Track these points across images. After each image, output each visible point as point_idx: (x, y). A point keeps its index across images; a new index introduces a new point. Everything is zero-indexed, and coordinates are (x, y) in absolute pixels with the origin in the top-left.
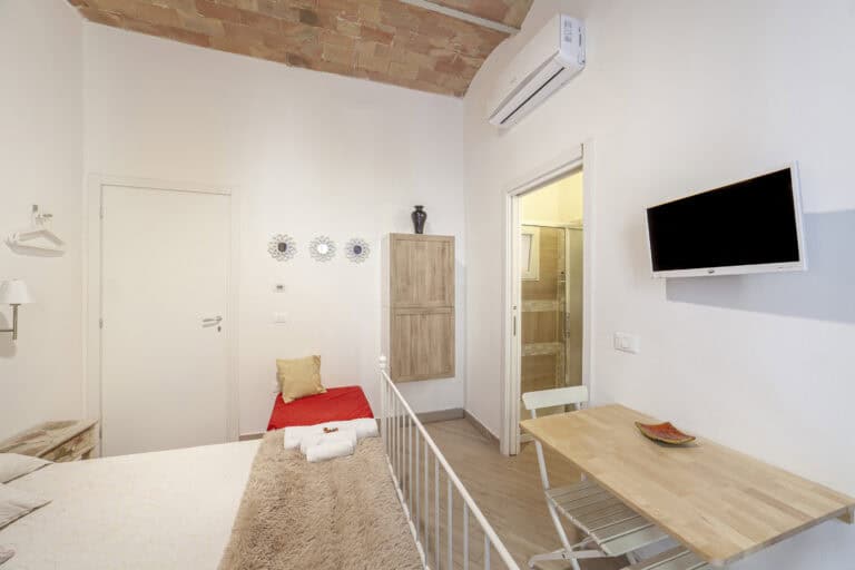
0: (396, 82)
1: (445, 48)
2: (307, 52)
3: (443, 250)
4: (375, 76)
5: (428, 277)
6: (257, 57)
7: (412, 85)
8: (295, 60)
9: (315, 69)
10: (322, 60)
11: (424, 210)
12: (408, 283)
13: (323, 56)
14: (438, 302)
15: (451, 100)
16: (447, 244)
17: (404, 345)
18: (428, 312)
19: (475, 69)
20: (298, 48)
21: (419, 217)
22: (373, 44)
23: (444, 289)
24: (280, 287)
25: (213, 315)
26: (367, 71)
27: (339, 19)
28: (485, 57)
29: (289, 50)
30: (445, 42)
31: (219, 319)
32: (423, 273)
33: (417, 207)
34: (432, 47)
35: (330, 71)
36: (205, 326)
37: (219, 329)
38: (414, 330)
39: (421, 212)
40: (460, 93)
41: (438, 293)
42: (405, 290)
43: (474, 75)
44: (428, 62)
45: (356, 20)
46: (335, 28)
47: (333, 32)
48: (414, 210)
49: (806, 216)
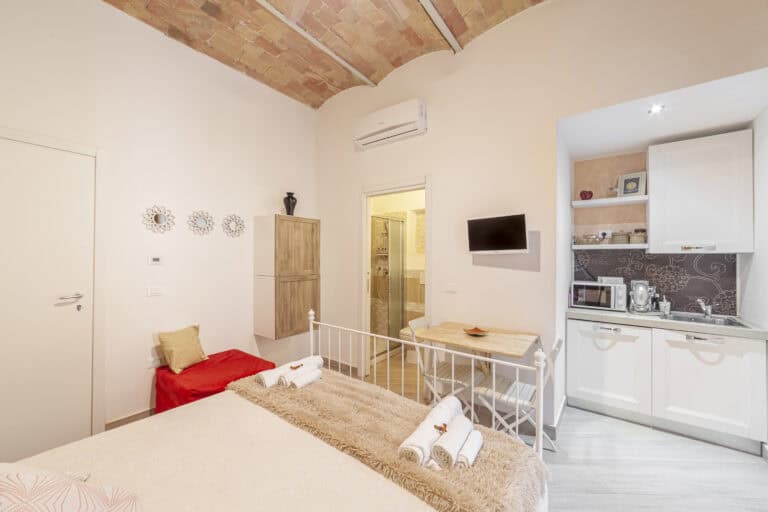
0: (269, 83)
1: (318, 74)
2: (193, 32)
3: (313, 230)
4: (252, 72)
5: (302, 252)
6: (131, 14)
7: (281, 89)
8: (174, 33)
9: (194, 48)
10: (206, 44)
11: (294, 196)
12: (289, 256)
13: (208, 41)
14: (309, 271)
15: (308, 108)
16: (315, 226)
17: (286, 306)
18: (303, 279)
19: (332, 93)
20: (186, 26)
21: (290, 202)
22: (261, 50)
23: (313, 260)
24: (156, 260)
25: (71, 292)
26: (247, 67)
27: (242, 22)
28: (343, 89)
29: (174, 24)
30: (320, 71)
31: (79, 297)
32: (299, 248)
33: (289, 194)
34: (308, 70)
35: (212, 56)
36: (58, 305)
37: (79, 307)
38: (293, 292)
39: (293, 198)
40: (316, 106)
41: (309, 263)
42: (287, 262)
43: (330, 96)
44: (301, 78)
45: (258, 30)
46: (233, 27)
47: (229, 28)
48: (286, 196)
49: (532, 233)
